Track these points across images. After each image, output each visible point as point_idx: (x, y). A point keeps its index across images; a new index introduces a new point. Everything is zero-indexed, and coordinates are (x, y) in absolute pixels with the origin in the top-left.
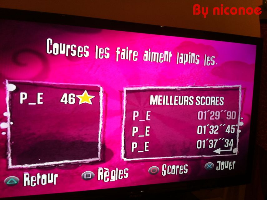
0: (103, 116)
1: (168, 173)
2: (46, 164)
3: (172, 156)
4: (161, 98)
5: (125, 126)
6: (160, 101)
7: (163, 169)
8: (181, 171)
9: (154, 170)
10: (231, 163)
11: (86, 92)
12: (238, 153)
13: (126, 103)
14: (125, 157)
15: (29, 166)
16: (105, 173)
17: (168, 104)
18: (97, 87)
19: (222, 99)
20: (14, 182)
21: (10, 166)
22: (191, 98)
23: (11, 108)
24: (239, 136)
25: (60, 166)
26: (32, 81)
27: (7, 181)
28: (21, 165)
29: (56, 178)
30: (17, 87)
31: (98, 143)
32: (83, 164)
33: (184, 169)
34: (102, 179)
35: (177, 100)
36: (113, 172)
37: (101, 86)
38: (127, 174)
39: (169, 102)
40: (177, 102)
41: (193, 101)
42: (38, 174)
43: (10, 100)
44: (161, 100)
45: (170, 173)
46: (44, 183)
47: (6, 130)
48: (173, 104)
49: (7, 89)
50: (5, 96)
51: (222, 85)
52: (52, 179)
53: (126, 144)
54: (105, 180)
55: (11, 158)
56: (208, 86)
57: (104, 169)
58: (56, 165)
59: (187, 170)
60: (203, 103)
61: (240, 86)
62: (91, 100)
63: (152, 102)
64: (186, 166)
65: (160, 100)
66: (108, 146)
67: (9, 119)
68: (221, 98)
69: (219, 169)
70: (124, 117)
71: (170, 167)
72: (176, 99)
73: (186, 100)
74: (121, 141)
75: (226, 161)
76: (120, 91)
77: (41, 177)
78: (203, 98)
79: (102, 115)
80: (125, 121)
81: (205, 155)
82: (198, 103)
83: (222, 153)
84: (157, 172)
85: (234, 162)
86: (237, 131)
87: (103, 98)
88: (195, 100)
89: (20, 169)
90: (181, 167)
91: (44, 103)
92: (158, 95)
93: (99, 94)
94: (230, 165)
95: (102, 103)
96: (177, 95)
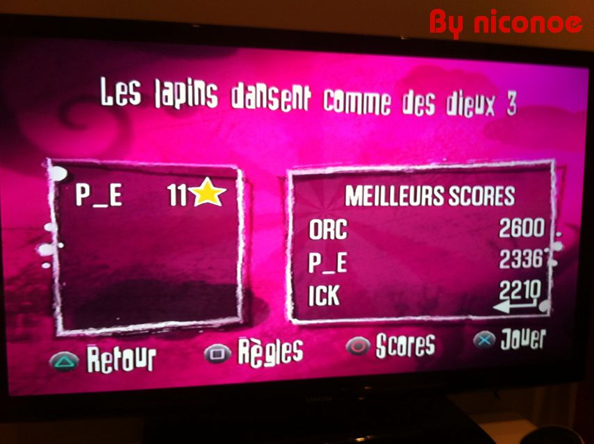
0: (244, 231)
1: (390, 352)
2: (131, 328)
3: (397, 316)
4: (370, 191)
5: (293, 251)
6: (369, 198)
7: (379, 345)
8: (420, 349)
9: (358, 345)
10: (536, 334)
11: (207, 180)
12: (551, 312)
13: (294, 203)
14: (295, 315)
15: (98, 332)
16: (254, 349)
18: (231, 169)
19: (510, 191)
20: (69, 364)
21: (61, 332)
22: (439, 191)
23: (59, 215)
24: (553, 274)
25: (159, 332)
26: (99, 159)
27: (55, 362)
28: (81, 330)
29: (153, 357)
30: (69, 173)
31: (236, 286)
32: (205, 328)
33: (426, 346)
34: (247, 361)
35: (406, 196)
36: (271, 348)
37: (240, 168)
38: (300, 353)
39: (387, 199)
40: (406, 200)
41: (443, 197)
42: (116, 349)
43: (57, 198)
44: (370, 196)
45: (395, 352)
46: (127, 366)
47: (49, 259)
48: (396, 204)
49: (50, 177)
50: (47, 192)
51: (510, 161)
52: (145, 358)
53: (296, 289)
54: (253, 364)
55: (61, 314)
56: (477, 162)
57: (251, 342)
58: (151, 330)
59: (432, 347)
60: (466, 201)
61: (553, 162)
62: (219, 196)
63: (351, 201)
64: (430, 338)
65: (367, 195)
66: (258, 293)
67: (55, 238)
68: (508, 189)
69: (508, 347)
70: (291, 232)
71: (393, 340)
72: (404, 193)
73: (427, 196)
74: (286, 283)
75: (523, 330)
76: (280, 178)
77: (122, 355)
78: (466, 191)
79: (244, 229)
80: (293, 241)
81: (473, 315)
82: (454, 200)
83: (513, 311)
85: (543, 332)
86: (548, 263)
87: (244, 192)
88: (446, 195)
89: (79, 337)
90: (418, 340)
91: (123, 204)
92: (363, 185)
93: (234, 184)
94: (533, 338)
95: (243, 202)
96: (405, 184)
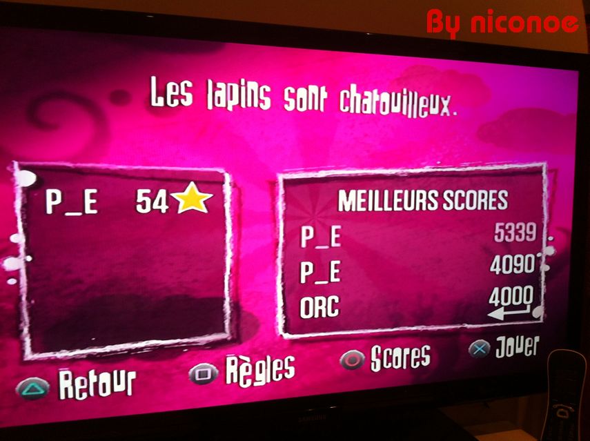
0: (232, 240)
1: (385, 365)
2: (108, 349)
3: (392, 328)
4: (363, 196)
5: (284, 261)
6: (362, 203)
7: (374, 358)
8: (416, 360)
9: (352, 359)
10: (530, 341)
11: (192, 184)
12: (544, 317)
13: (284, 208)
14: (286, 330)
15: (71, 354)
16: (243, 367)
17: (381, 209)
18: (217, 173)
19: (503, 195)
20: (38, 391)
21: (29, 355)
22: (433, 195)
23: (26, 224)
24: (546, 279)
25: (139, 352)
26: (72, 162)
27: (22, 389)
28: (52, 353)
29: (133, 380)
30: (38, 178)
31: (223, 299)
32: (190, 347)
33: (422, 357)
34: (235, 380)
35: (400, 200)
36: (261, 365)
37: (227, 172)
38: (292, 370)
39: (381, 204)
40: (400, 204)
41: (438, 201)
42: (92, 373)
43: (24, 206)
44: (364, 200)
45: (390, 365)
46: (104, 391)
47: (16, 274)
48: (390, 209)
49: (17, 183)
50: (14, 199)
51: (504, 164)
52: (122, 382)
53: (287, 301)
54: (241, 384)
55: (29, 336)
56: (471, 165)
57: (239, 359)
58: (130, 350)
59: (428, 358)
60: (460, 206)
61: (544, 166)
62: (205, 202)
63: (344, 206)
64: (425, 348)
65: (360, 200)
66: (246, 306)
67: (22, 250)
68: (501, 193)
69: (503, 355)
70: (281, 240)
71: (388, 352)
72: (399, 197)
73: (421, 200)
74: (276, 295)
75: (517, 337)
76: (270, 183)
77: (98, 378)
78: (460, 194)
79: (232, 237)
80: (284, 250)
81: (468, 324)
82: (448, 205)
83: (507, 318)
84: (360, 363)
85: (537, 339)
86: (541, 267)
87: (231, 198)
88: (441, 200)
89: (50, 361)
90: (414, 351)
91: (98, 212)
92: (357, 189)
93: (222, 189)
94: (527, 345)
95: (230, 208)
96: (399, 189)
